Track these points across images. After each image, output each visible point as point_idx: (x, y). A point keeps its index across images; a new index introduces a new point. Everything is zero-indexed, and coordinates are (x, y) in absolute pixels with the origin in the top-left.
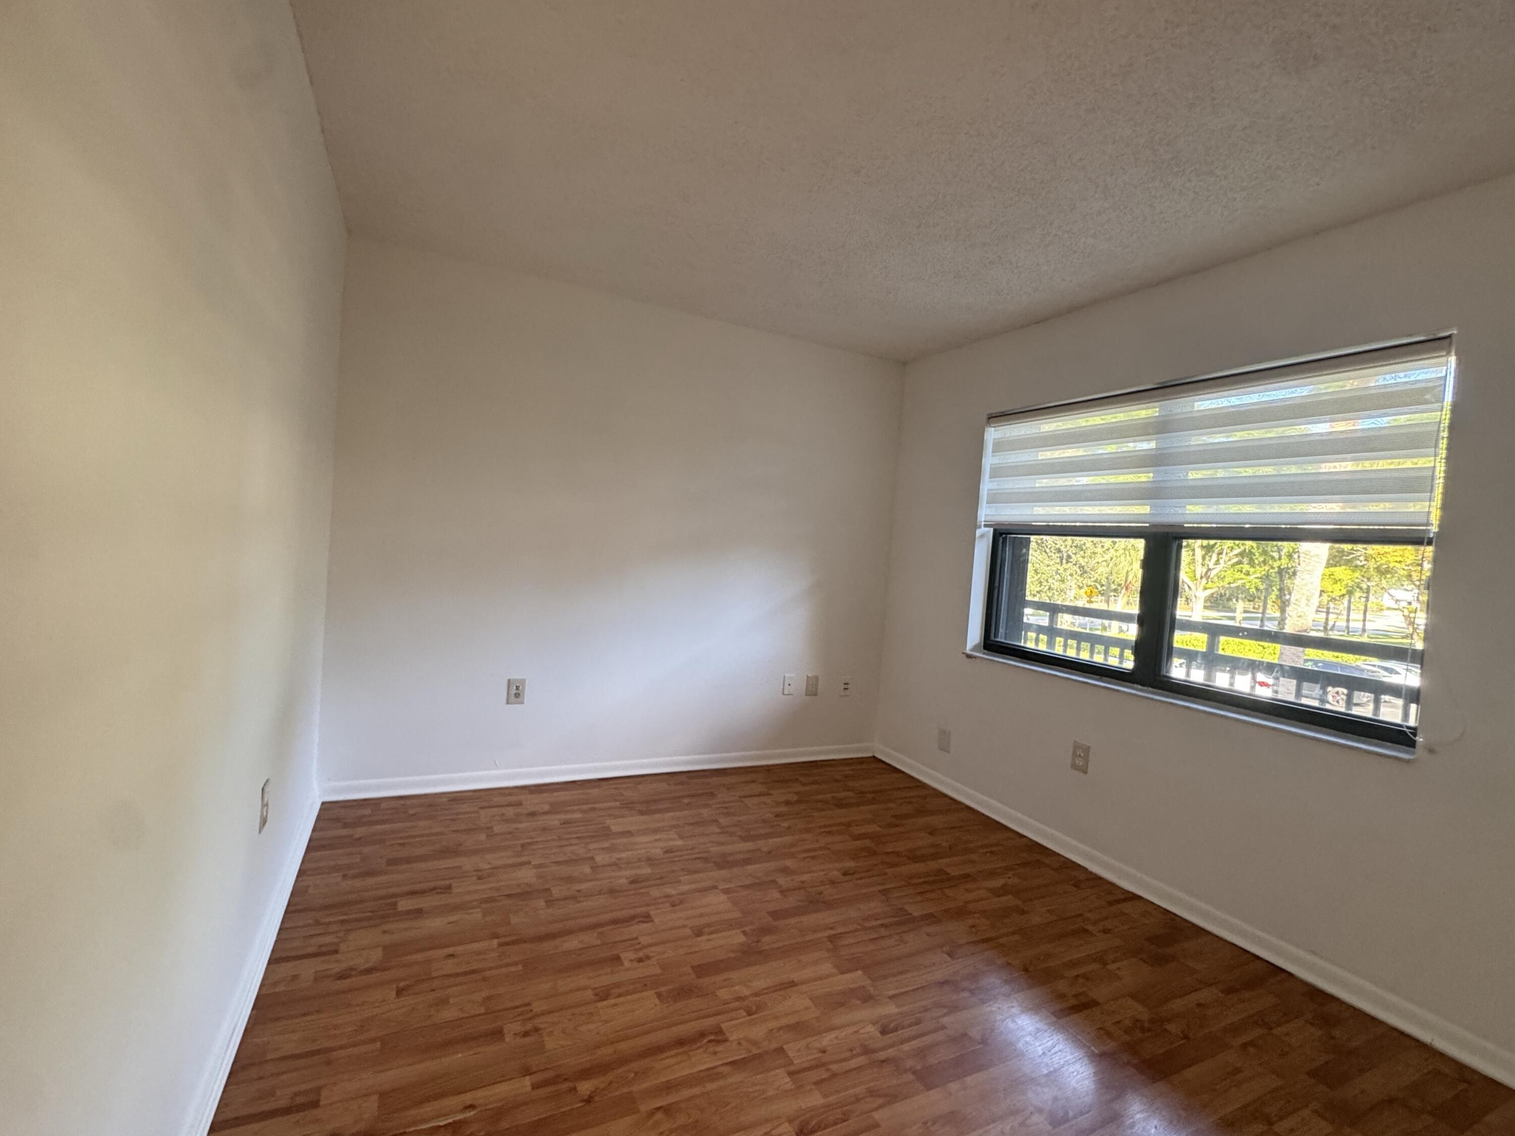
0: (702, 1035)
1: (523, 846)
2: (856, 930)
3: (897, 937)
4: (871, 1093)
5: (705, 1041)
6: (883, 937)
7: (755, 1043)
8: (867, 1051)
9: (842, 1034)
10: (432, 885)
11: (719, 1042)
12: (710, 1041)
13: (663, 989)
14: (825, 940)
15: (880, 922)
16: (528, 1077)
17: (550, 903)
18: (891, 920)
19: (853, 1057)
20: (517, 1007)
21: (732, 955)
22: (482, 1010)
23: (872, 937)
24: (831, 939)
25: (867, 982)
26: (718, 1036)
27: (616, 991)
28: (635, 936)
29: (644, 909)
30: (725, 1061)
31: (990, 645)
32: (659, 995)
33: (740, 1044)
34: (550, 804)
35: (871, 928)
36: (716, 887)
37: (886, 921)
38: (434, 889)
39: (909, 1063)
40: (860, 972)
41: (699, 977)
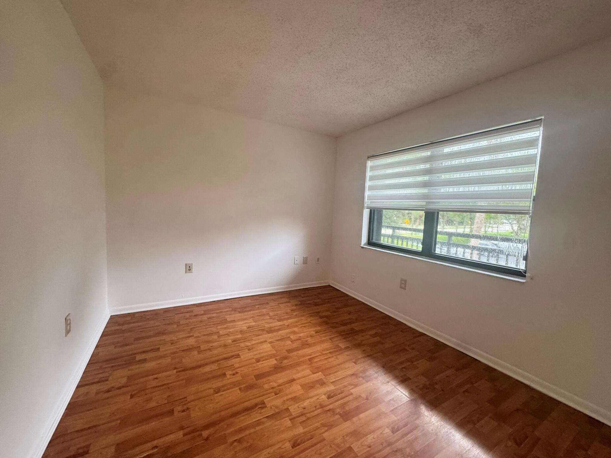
0: (256, 405)
1: (191, 329)
2: (320, 355)
3: (335, 357)
4: (323, 425)
5: (257, 408)
6: (330, 357)
7: (277, 407)
8: (322, 406)
9: (312, 400)
10: (152, 348)
11: (262, 408)
12: (259, 408)
13: (242, 386)
14: (308, 360)
15: (328, 351)
16: (182, 431)
17: (199, 353)
18: (333, 350)
19: (316, 410)
20: (181, 399)
21: (272, 369)
22: (166, 402)
23: (326, 358)
24: (310, 360)
25: (323, 377)
26: (262, 406)
27: (223, 389)
28: (233, 364)
29: (237, 353)
30: (265, 416)
31: (370, 243)
32: (240, 389)
33: (271, 408)
34: (204, 311)
35: (326, 354)
36: (266, 341)
37: (331, 351)
38: (152, 350)
39: (338, 410)
40: (320, 373)
41: (257, 380)
